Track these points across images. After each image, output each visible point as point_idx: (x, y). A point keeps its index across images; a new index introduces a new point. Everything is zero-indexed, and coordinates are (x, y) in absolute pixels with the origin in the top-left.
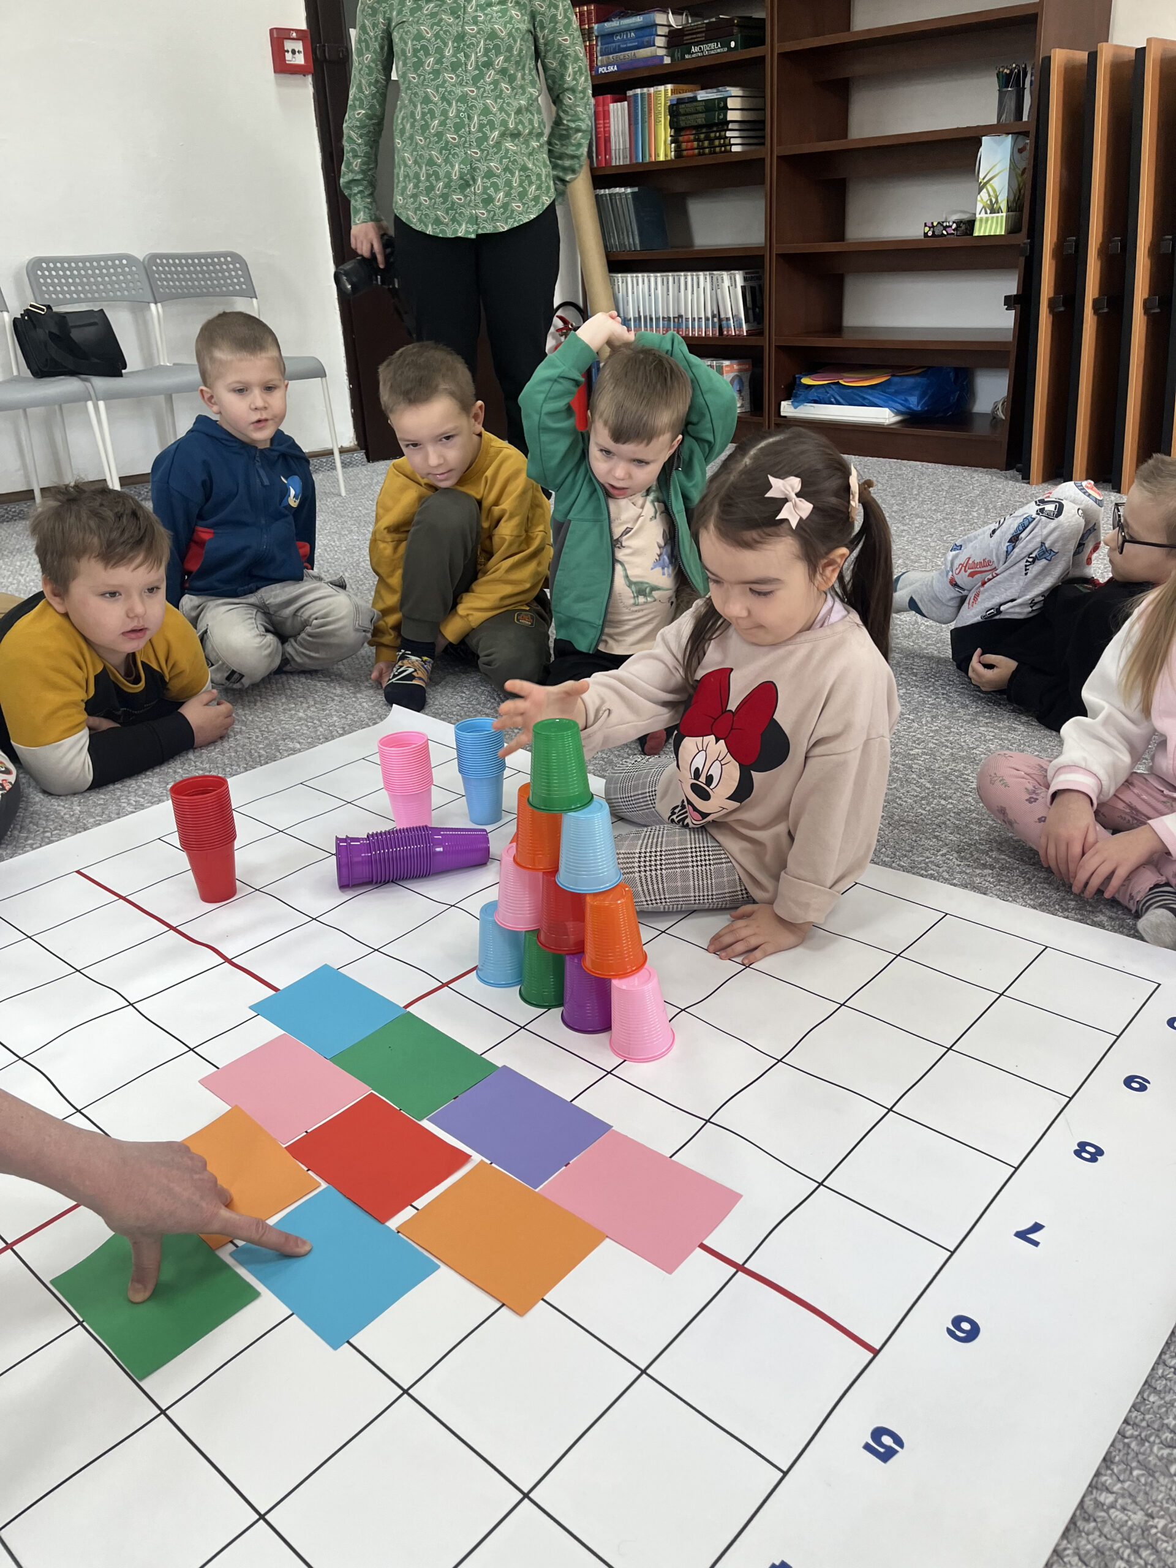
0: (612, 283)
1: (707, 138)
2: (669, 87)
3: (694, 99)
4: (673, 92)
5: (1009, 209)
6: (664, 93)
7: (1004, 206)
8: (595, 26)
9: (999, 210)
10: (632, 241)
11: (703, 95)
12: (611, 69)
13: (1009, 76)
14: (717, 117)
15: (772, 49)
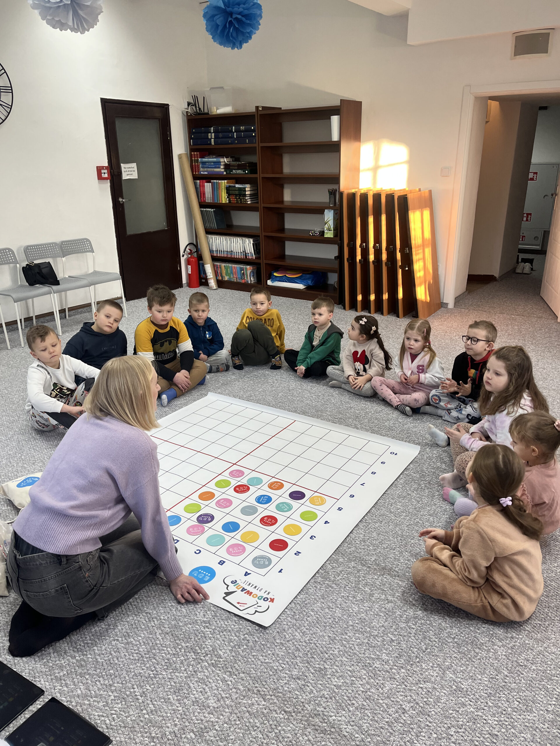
0: (207, 238)
1: (239, 198)
2: (226, 181)
3: (235, 186)
4: (227, 183)
5: (334, 230)
6: (224, 183)
7: (332, 229)
8: (200, 159)
9: (331, 230)
10: (214, 225)
11: (237, 186)
12: (205, 173)
13: (332, 192)
14: (243, 193)
15: (259, 175)
